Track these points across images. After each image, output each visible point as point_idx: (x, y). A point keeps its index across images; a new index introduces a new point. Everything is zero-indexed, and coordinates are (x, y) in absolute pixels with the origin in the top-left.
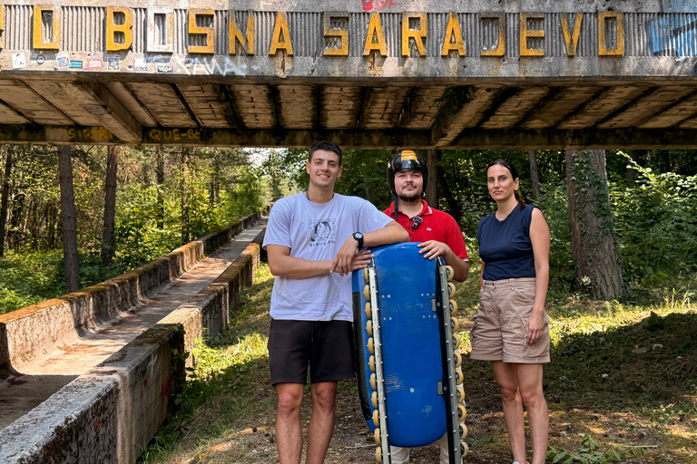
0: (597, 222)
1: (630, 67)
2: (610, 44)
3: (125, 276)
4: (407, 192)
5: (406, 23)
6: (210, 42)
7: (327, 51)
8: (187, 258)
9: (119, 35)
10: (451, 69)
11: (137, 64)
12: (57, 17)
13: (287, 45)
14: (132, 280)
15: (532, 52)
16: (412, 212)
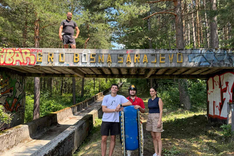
0: (185, 92)
1: (184, 65)
2: (180, 60)
3: (84, 101)
4: (132, 94)
5: (135, 56)
6: (95, 60)
7: (119, 62)
8: (99, 96)
9: (76, 59)
10: (145, 65)
11: (80, 65)
12: (64, 55)
13: (110, 60)
14: (86, 102)
15: (162, 62)
16: (133, 98)
